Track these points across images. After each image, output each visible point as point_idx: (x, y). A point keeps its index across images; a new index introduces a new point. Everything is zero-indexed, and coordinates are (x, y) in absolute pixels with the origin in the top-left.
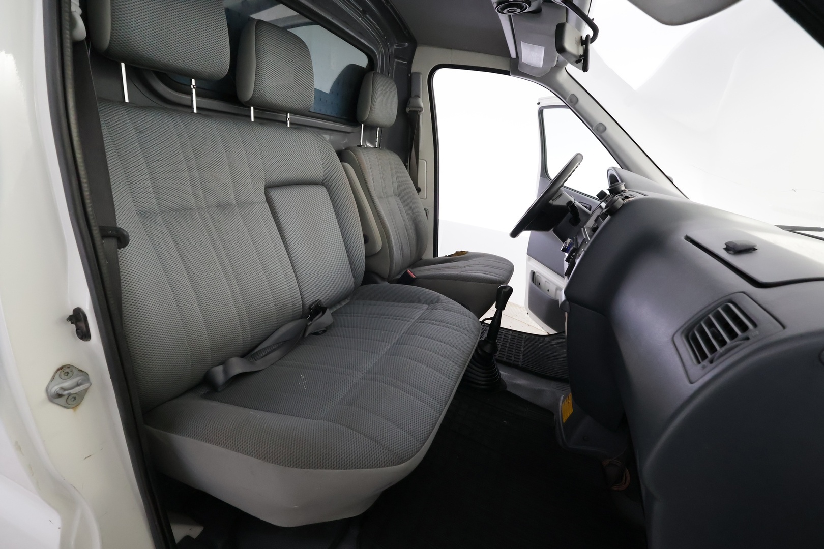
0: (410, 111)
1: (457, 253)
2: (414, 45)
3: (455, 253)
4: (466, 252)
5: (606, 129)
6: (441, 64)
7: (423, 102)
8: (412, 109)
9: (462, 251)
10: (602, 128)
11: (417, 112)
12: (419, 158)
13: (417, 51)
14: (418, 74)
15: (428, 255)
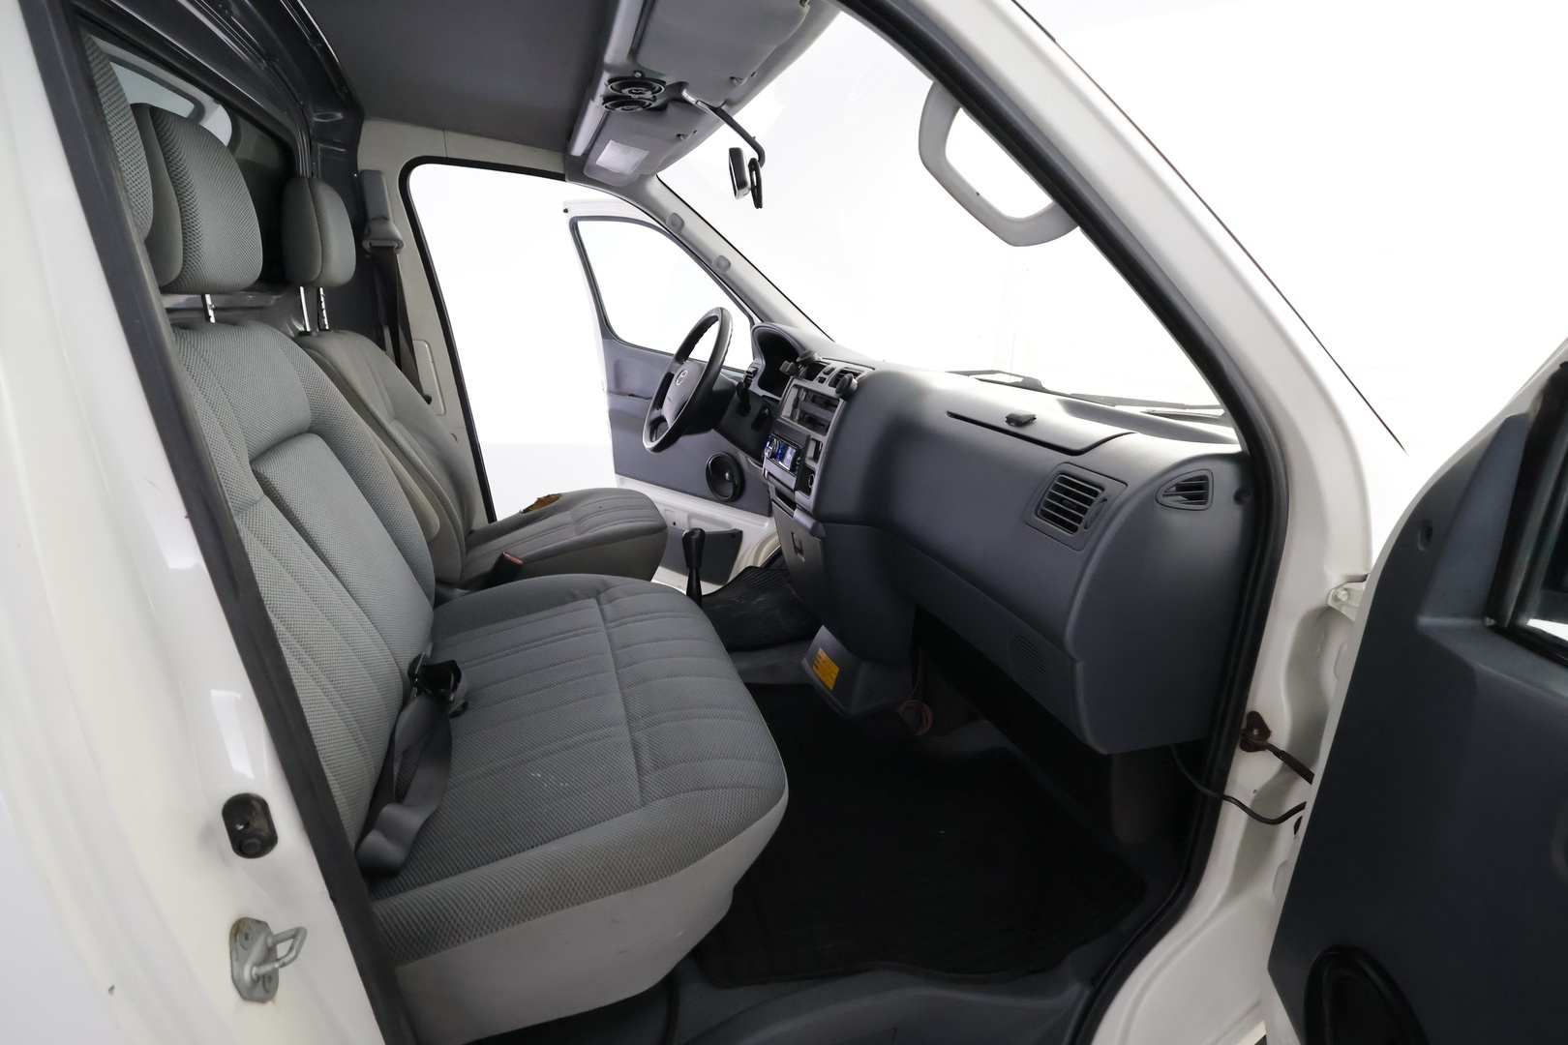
0: (373, 248)
1: (541, 502)
2: (357, 114)
3: (537, 503)
4: (557, 497)
5: (730, 264)
6: (418, 158)
7: (400, 229)
8: (376, 243)
9: (549, 496)
10: (724, 264)
11: (391, 248)
12: (413, 337)
13: (364, 129)
14: (377, 174)
15: (480, 520)
